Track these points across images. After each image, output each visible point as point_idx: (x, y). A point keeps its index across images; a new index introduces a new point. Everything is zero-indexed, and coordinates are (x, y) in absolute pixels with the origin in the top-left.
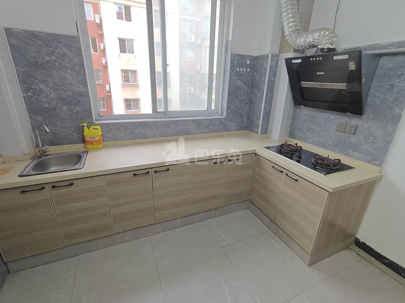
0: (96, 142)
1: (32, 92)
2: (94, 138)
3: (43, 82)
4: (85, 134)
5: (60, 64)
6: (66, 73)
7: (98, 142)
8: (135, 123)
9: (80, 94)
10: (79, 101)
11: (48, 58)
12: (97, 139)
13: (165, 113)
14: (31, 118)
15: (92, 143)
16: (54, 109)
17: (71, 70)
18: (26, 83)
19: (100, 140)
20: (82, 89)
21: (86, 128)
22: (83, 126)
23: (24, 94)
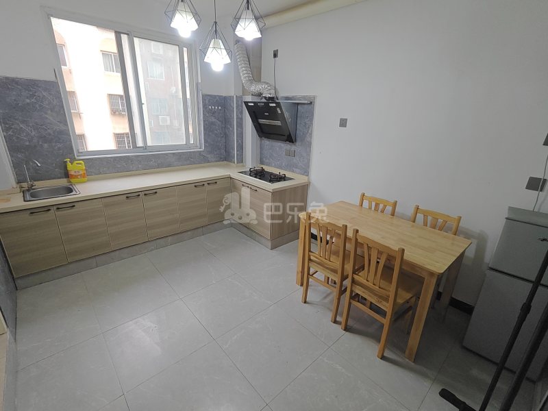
0: (81, 175)
1: (13, 132)
2: (78, 172)
3: (23, 122)
4: (68, 169)
5: (40, 106)
6: (46, 113)
7: (83, 176)
8: (117, 157)
9: (61, 132)
10: (60, 139)
11: (28, 101)
12: (81, 172)
13: (145, 148)
14: (12, 156)
15: (76, 177)
16: (35, 146)
17: (51, 111)
18: (7, 124)
19: (84, 174)
20: (62, 127)
21: (69, 164)
22: (66, 162)
23: (5, 134)
